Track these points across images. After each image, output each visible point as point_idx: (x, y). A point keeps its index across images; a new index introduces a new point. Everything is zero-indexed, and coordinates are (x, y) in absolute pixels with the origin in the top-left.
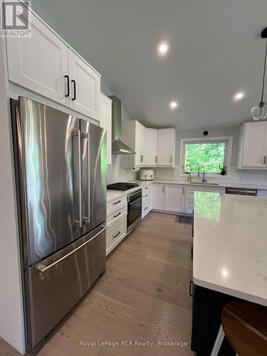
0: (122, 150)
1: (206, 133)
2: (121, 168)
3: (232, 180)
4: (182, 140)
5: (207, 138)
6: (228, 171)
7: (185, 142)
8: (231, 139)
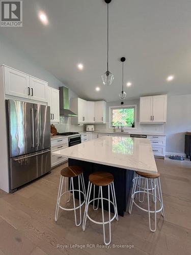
0: (70, 115)
1: (122, 103)
2: (72, 124)
3: (137, 130)
4: (110, 108)
5: (123, 106)
6: (135, 125)
7: (112, 109)
8: (136, 106)
